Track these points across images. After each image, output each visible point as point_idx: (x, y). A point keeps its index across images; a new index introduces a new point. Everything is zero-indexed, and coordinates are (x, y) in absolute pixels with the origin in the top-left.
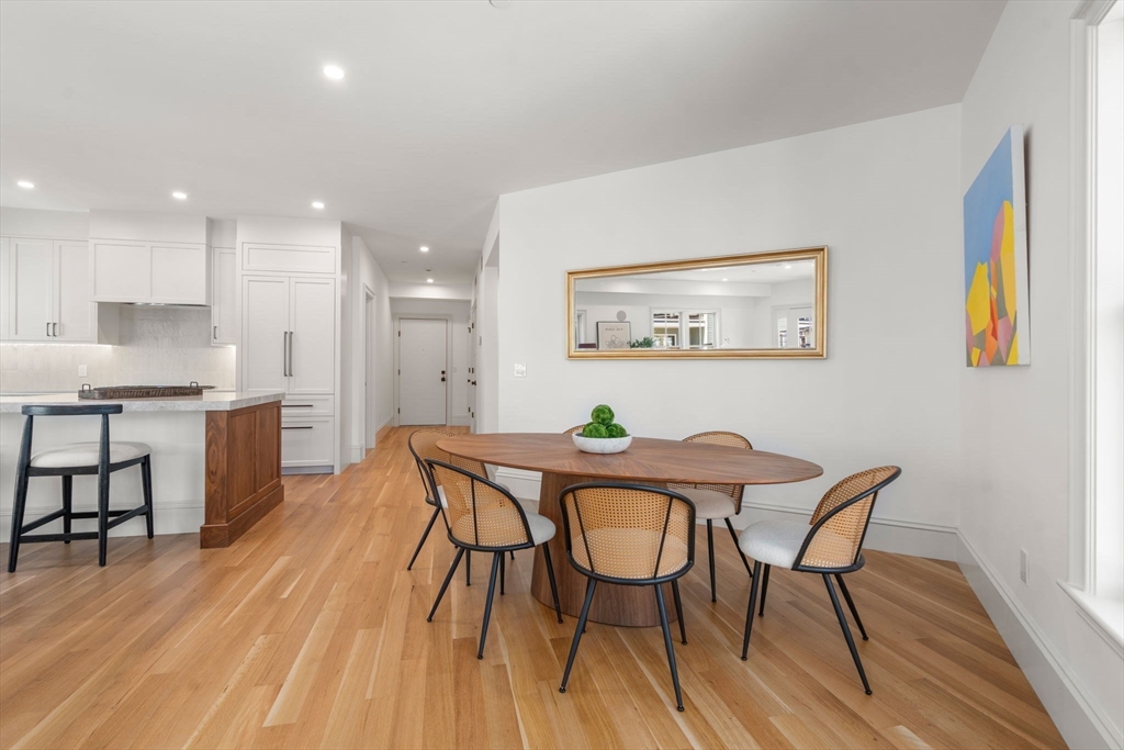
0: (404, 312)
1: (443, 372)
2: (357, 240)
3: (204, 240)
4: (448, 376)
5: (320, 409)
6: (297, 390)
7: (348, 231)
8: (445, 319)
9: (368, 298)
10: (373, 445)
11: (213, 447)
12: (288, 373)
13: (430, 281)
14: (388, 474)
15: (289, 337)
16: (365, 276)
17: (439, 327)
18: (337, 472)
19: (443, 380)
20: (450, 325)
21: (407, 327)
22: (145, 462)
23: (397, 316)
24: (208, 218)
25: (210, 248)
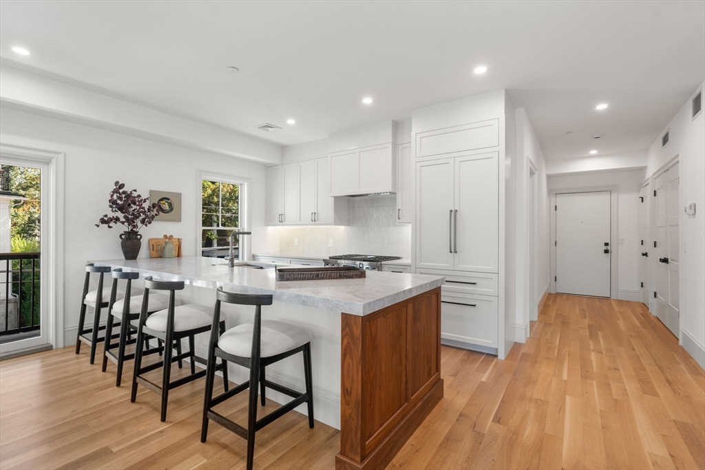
0: (560, 187)
1: (606, 244)
2: (521, 112)
3: (390, 139)
4: (613, 248)
5: (484, 288)
6: (461, 267)
7: (514, 100)
8: (610, 191)
9: (532, 173)
10: (535, 318)
11: (348, 359)
12: (453, 250)
13: (593, 152)
14: (565, 377)
15: (454, 214)
16: (528, 150)
17: (603, 199)
18: (502, 356)
19: (606, 251)
20: (614, 196)
21: (562, 201)
22: (306, 349)
23: (554, 192)
24: (393, 121)
25: (395, 145)
